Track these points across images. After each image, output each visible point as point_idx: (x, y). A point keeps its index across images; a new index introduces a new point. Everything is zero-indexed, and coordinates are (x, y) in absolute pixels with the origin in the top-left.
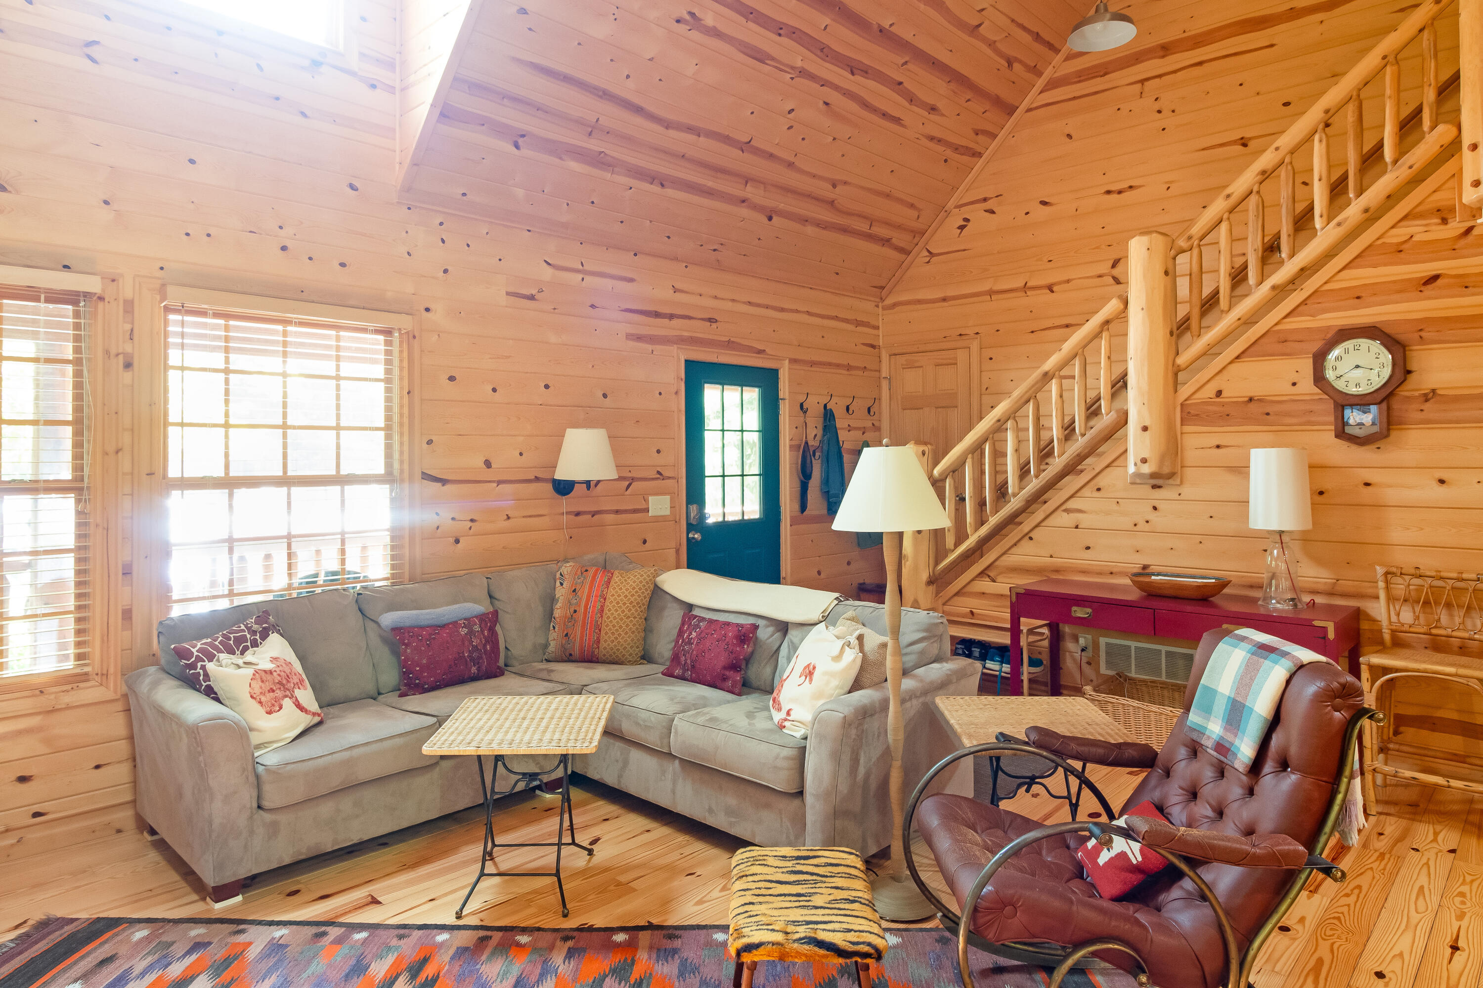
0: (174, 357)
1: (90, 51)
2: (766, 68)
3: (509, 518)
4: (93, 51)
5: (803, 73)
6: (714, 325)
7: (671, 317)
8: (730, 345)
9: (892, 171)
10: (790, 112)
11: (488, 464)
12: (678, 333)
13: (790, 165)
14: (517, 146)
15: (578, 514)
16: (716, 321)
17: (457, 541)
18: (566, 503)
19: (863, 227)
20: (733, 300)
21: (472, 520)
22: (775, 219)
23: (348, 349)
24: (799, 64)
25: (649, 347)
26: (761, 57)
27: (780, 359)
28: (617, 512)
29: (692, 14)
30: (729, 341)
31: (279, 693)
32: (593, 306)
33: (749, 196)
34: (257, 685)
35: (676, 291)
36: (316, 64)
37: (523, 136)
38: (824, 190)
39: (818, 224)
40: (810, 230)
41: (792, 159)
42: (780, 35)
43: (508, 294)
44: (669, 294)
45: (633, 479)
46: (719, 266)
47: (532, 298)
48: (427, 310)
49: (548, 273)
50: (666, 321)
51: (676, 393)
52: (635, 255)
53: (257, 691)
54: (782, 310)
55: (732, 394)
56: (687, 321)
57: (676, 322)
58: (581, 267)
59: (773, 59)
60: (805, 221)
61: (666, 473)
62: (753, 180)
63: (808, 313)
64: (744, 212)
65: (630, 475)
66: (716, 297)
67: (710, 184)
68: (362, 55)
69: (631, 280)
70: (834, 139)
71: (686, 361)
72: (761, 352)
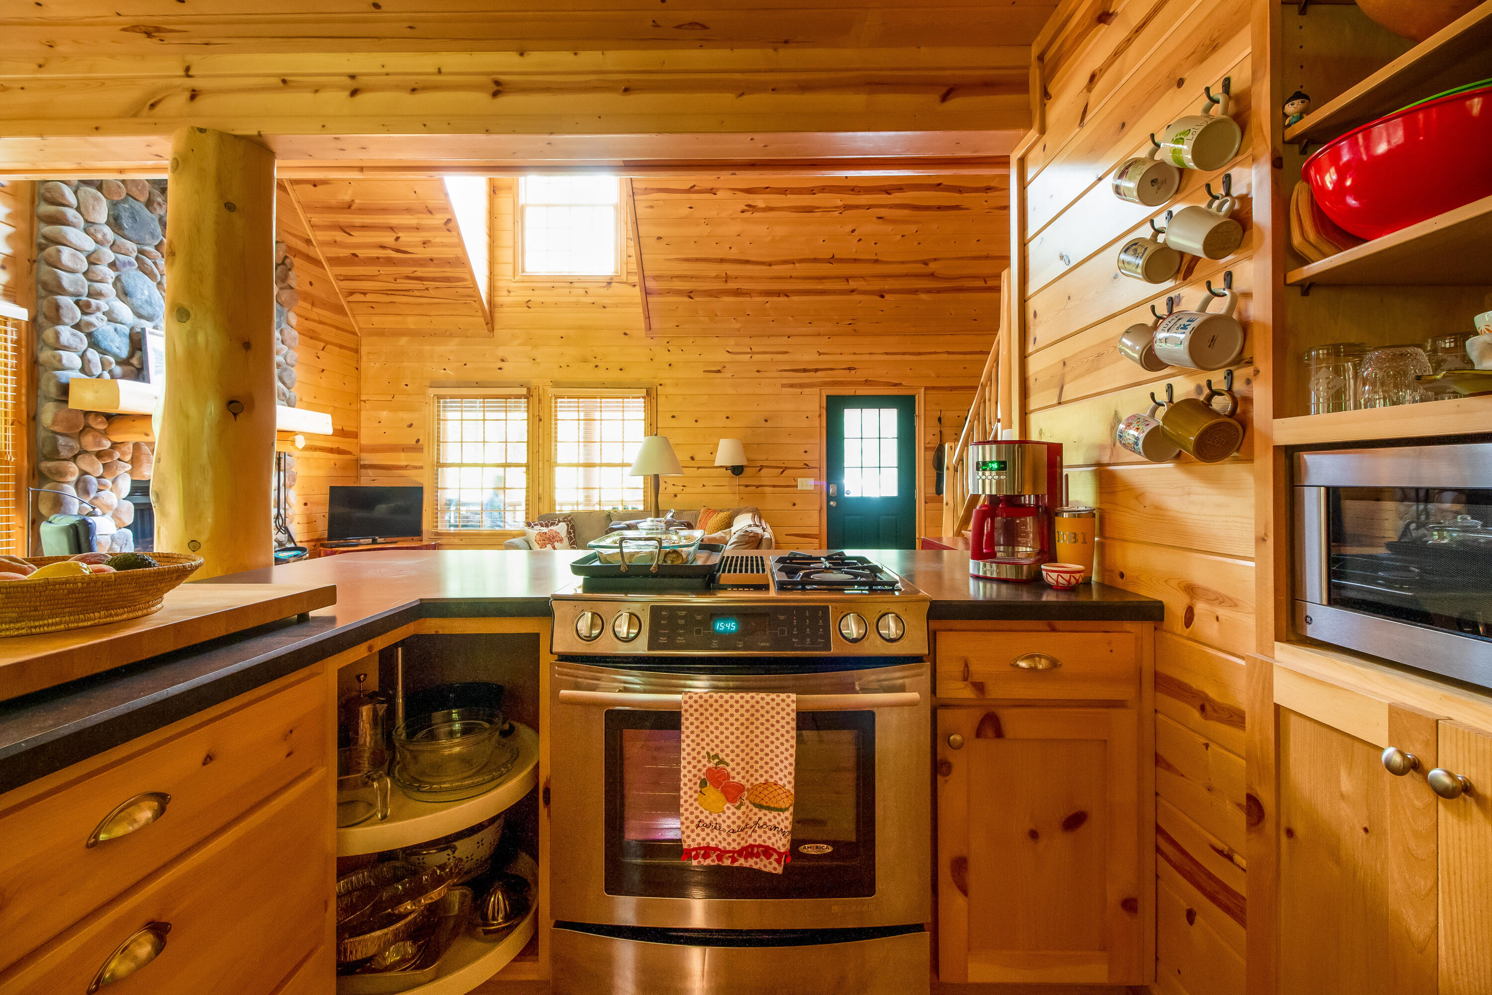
0: (560, 415)
1: (528, 304)
2: (818, 214)
3: (704, 486)
4: (529, 304)
5: (847, 207)
6: (853, 372)
7: (816, 370)
8: (867, 383)
9: (978, 241)
10: (853, 231)
11: (692, 458)
12: (823, 380)
13: (876, 261)
14: (692, 298)
15: (747, 486)
16: (855, 369)
17: (676, 496)
18: (737, 480)
19: (980, 283)
20: (871, 354)
21: (683, 486)
22: (887, 296)
23: (628, 407)
24: (840, 203)
25: (800, 390)
26: (810, 210)
27: (920, 387)
28: (774, 486)
29: (749, 206)
30: (866, 381)
31: (547, 542)
32: (758, 371)
33: (855, 287)
34: (538, 537)
35: (820, 354)
36: (609, 283)
37: (691, 292)
38: (919, 268)
39: (929, 291)
40: (924, 296)
41: (875, 257)
42: (814, 194)
43: (705, 371)
44: (816, 357)
45: (786, 468)
46: (856, 333)
47: (719, 371)
48: (661, 385)
49: (727, 357)
50: (812, 374)
51: (820, 416)
52: (789, 337)
53: (538, 539)
54: (920, 354)
55: (870, 414)
56: (830, 372)
57: (819, 374)
58: (750, 351)
59: (818, 208)
60: (915, 291)
61: (811, 465)
62: (851, 277)
63: (948, 353)
64: (856, 297)
65: (784, 465)
66: (855, 354)
67: (820, 287)
68: (628, 273)
69: (786, 353)
70: (903, 236)
71: (827, 396)
72: (895, 385)
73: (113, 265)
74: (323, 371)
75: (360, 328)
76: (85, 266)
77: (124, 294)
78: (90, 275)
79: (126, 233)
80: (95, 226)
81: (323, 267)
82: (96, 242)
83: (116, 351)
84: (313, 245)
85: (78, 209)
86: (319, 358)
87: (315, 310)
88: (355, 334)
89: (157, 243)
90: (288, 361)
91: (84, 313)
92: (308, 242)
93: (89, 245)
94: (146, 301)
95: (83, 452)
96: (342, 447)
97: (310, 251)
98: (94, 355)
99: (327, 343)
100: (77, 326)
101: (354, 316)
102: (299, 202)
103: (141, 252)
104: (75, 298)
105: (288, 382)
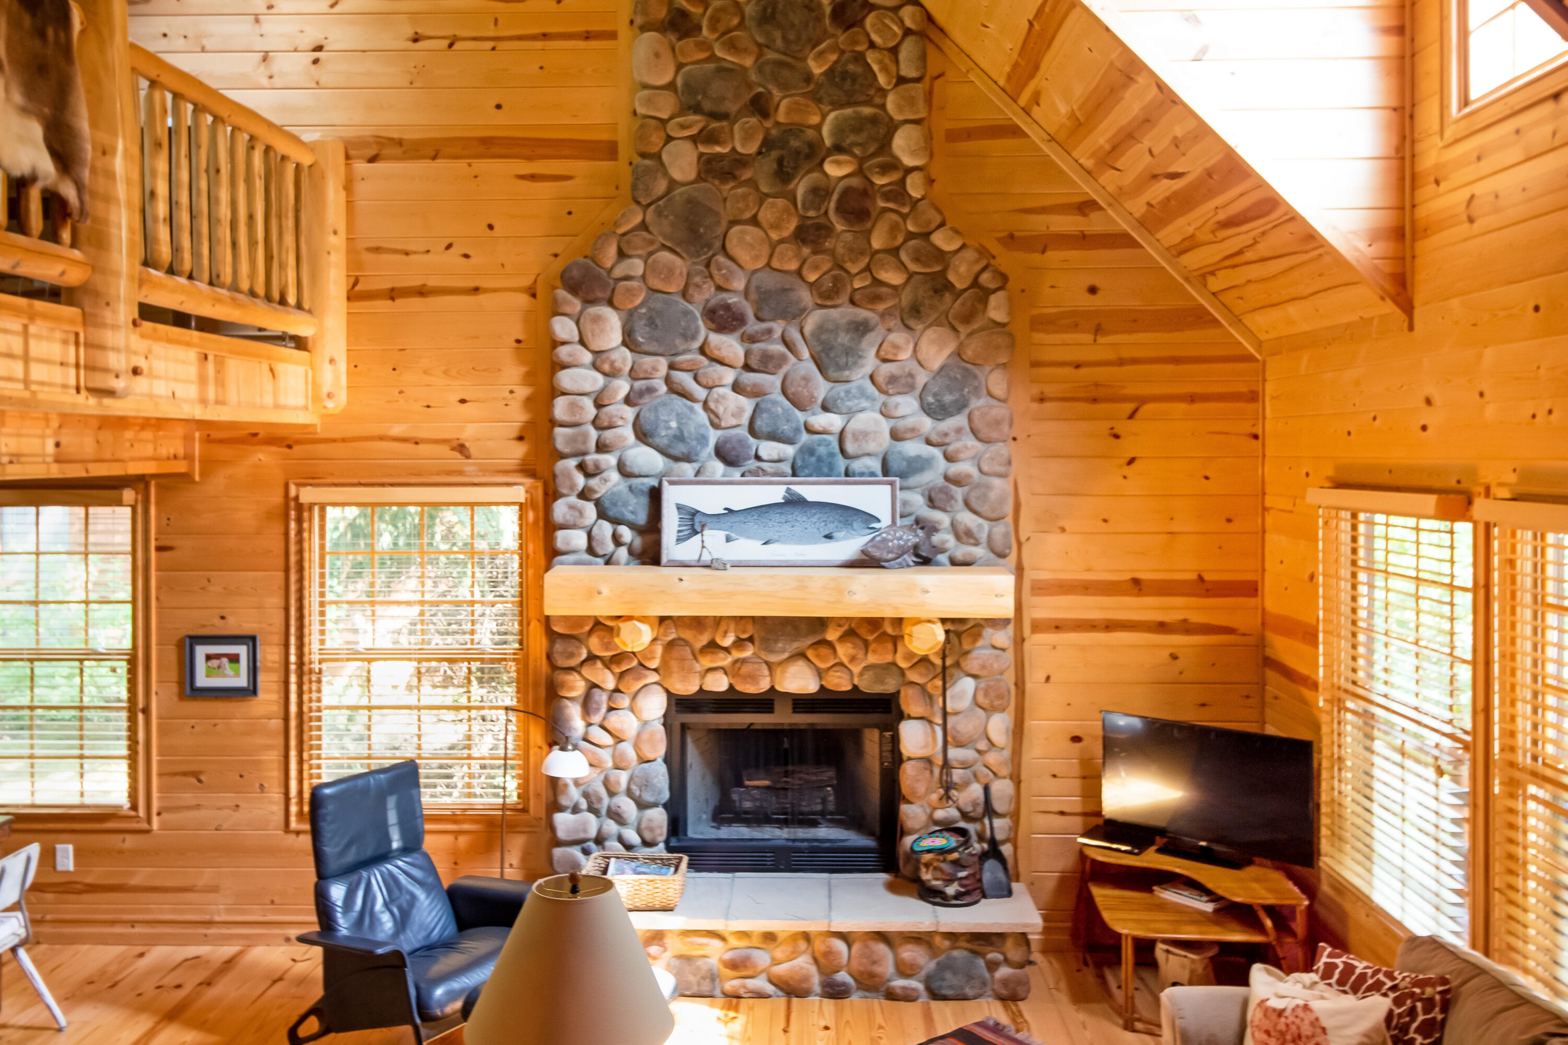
73: (628, 401)
74: (1131, 461)
75: (1259, 345)
76: (591, 411)
77: (643, 435)
78: (597, 422)
79: (646, 348)
80: (604, 356)
81: (1135, 244)
82: (605, 374)
83: (630, 517)
84: (1101, 208)
85: (582, 342)
86: (1117, 436)
87: (1101, 340)
88: (1249, 358)
89: (697, 345)
90: (985, 468)
91: (588, 475)
92: (1086, 207)
93: (595, 381)
94: (675, 437)
95: (592, 658)
96: (1196, 618)
97: (1094, 224)
98: (606, 529)
99: (1143, 400)
100: (584, 495)
101: (1237, 320)
102: (1052, 139)
103: (672, 367)
104: (579, 459)
105: (984, 509)
